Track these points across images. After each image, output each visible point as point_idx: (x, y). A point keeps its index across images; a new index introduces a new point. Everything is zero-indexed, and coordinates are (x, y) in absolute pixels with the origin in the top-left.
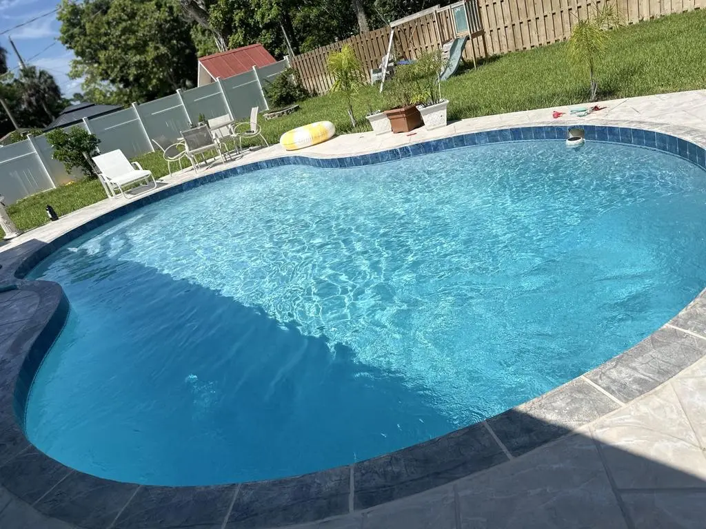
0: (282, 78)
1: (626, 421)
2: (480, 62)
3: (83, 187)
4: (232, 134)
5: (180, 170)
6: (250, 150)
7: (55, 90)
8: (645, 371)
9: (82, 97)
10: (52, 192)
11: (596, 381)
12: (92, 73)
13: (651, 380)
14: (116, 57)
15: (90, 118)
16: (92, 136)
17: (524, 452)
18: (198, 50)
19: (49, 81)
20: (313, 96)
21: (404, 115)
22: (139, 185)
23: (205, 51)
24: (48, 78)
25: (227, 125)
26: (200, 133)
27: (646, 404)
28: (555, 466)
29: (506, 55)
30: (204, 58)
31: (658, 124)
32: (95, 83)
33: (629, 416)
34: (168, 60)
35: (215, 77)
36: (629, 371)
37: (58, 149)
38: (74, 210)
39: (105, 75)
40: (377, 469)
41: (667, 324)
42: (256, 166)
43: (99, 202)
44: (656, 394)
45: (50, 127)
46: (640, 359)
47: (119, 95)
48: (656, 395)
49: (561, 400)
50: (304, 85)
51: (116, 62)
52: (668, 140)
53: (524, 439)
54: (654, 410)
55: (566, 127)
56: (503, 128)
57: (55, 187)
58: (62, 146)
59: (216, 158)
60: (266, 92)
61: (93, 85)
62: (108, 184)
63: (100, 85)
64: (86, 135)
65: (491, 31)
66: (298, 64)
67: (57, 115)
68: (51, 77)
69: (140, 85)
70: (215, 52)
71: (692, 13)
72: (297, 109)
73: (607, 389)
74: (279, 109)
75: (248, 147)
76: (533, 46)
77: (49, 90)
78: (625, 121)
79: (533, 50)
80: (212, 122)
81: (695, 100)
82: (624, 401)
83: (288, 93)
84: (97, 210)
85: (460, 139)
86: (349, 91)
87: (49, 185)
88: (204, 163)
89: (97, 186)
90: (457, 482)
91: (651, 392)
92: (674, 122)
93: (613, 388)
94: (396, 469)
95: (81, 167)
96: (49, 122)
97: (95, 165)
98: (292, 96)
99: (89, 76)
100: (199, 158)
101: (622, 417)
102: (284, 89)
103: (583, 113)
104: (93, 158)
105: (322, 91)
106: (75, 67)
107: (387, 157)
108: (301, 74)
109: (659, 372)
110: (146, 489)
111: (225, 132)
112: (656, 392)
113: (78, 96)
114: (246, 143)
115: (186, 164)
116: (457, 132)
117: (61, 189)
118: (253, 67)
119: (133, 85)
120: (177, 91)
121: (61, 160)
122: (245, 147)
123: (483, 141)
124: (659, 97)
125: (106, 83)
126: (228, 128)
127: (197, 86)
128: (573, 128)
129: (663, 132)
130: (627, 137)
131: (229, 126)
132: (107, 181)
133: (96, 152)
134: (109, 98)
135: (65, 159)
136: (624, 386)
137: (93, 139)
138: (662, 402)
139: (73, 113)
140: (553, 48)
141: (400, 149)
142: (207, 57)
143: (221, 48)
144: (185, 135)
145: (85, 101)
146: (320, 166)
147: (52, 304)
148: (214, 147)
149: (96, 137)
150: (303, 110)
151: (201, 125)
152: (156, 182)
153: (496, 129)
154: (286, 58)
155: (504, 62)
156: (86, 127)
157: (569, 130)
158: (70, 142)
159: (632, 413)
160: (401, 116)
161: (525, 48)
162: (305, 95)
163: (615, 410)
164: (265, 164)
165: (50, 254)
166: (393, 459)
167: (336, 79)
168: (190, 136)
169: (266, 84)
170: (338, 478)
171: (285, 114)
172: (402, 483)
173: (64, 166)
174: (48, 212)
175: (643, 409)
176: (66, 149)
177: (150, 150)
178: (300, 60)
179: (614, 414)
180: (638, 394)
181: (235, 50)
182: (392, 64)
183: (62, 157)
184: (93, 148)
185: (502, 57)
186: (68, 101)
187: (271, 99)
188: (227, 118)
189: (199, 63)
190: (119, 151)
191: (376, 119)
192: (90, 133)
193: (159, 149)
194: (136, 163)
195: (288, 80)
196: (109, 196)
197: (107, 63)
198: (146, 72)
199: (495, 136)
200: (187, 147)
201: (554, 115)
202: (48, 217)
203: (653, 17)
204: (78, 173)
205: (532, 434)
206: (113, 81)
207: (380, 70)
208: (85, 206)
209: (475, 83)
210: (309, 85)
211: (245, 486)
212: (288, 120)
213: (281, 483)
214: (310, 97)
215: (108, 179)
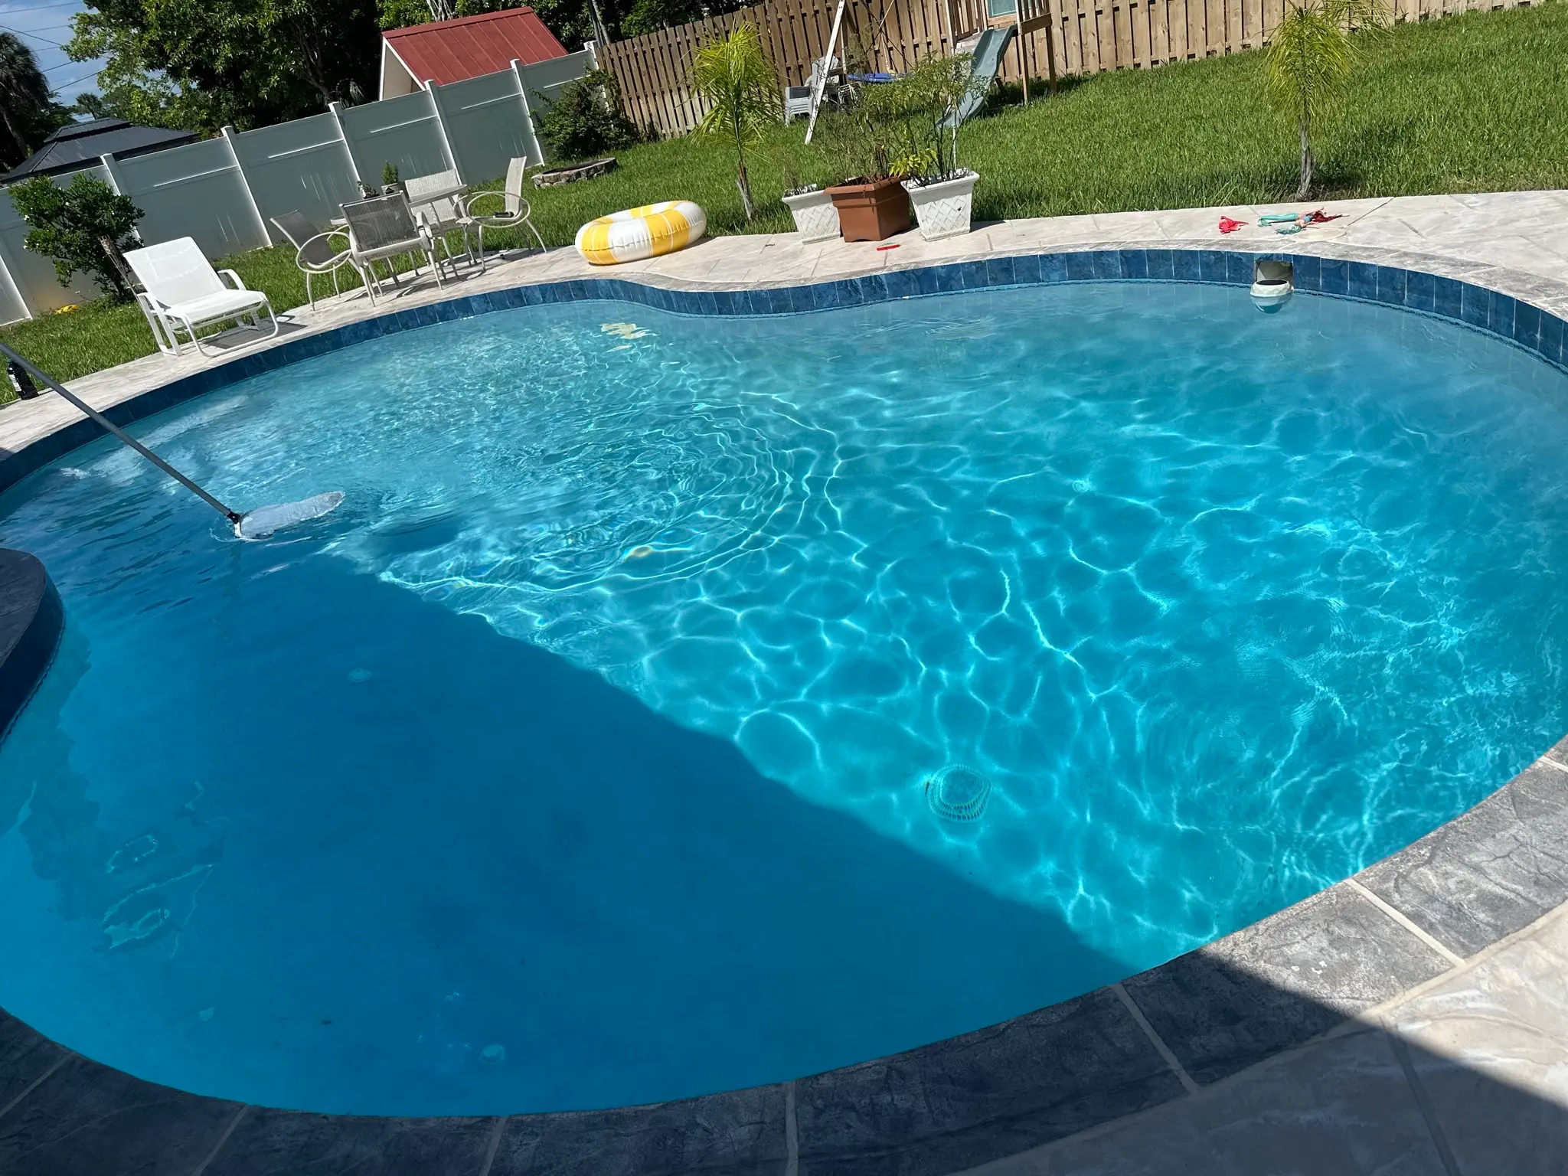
0: (579, 94)
1: (1470, 1005)
2: (1039, 89)
3: (98, 320)
4: (460, 216)
5: (333, 293)
6: (503, 257)
7: (35, 83)
8: (1504, 877)
9: (100, 104)
10: (22, 329)
11: (1385, 896)
12: (124, 49)
13: (1521, 901)
14: (185, 14)
15: (118, 156)
16: (122, 199)
17: (1225, 1074)
18: (382, 13)
19: (20, 59)
20: (649, 138)
21: (873, 201)
22: (236, 325)
23: (397, 16)
24: (17, 53)
25: (449, 195)
26: (387, 210)
27: (1516, 964)
28: (1305, 1118)
29: (1095, 77)
30: (396, 32)
31: (1469, 264)
32: (133, 73)
33: (1476, 993)
34: (310, 30)
35: (422, 80)
36: (1463, 873)
37: (39, 226)
38: (77, 376)
39: (156, 57)
40: (853, 1099)
41: (1543, 759)
42: (517, 297)
43: (138, 362)
44: (1535, 936)
45: (22, 169)
46: (1489, 845)
47: (189, 106)
48: (1536, 940)
49: (1304, 939)
50: (629, 113)
51: (185, 26)
52: (1491, 303)
53: (1219, 1040)
54: (1536, 979)
55: (1252, 255)
56: (1104, 248)
57: (29, 317)
58: (49, 219)
59: (421, 271)
60: (540, 123)
61: (126, 78)
62: (163, 319)
63: (146, 80)
64: (108, 196)
65: (1065, 19)
66: (617, 61)
67: (38, 145)
68: (24, 52)
69: (239, 87)
70: (422, 21)
71: (1512, 12)
72: (611, 167)
73: (1416, 917)
74: (569, 164)
75: (496, 249)
76: (1156, 62)
77: (18, 82)
78: (1388, 251)
79: (1158, 71)
80: (415, 187)
81: (1546, 213)
82: (1460, 951)
83: (591, 130)
84: (133, 380)
85: (1005, 265)
86: (742, 134)
87: (18, 312)
88: (391, 281)
89: (132, 321)
90: (1059, 1144)
91: (1522, 933)
92: (1503, 262)
93: (1433, 916)
94: (903, 1101)
95: (93, 273)
96: (17, 159)
97: (130, 270)
98: (598, 136)
99: (117, 56)
100: (381, 268)
101: (1460, 995)
102: (583, 118)
103: (1290, 226)
104: (126, 255)
105: (671, 128)
106: (86, 31)
107: (830, 298)
108: (622, 86)
109: (1537, 882)
110: (261, 1116)
111: (445, 211)
112: (1535, 932)
113: (88, 102)
114: (493, 240)
115: (349, 281)
116: (996, 249)
117: (46, 322)
118: (513, 63)
119: (224, 85)
120: (331, 105)
121: (45, 251)
122: (491, 249)
123: (1055, 276)
124: (1462, 201)
125: (157, 74)
126: (451, 200)
127: (377, 98)
128: (1267, 261)
129: (1481, 284)
130: (1394, 289)
131: (455, 198)
132: (158, 310)
133: (131, 238)
134: (164, 111)
135: (56, 251)
136: (1456, 911)
137: (125, 209)
138: (1553, 959)
139: (77, 141)
140: (1203, 71)
141: (863, 280)
142: (403, 30)
143: (436, 11)
144: (350, 213)
145: (106, 115)
146: (670, 308)
147: (22, 609)
148: (418, 246)
149: (134, 203)
150: (626, 171)
151: (390, 191)
152: (277, 320)
153: (1087, 249)
154: (589, 46)
155: (1092, 93)
156: (109, 177)
157: (1259, 263)
158: (68, 211)
159: (1485, 986)
160: (866, 201)
161: (1139, 65)
162: (630, 135)
163: (1439, 974)
164: (538, 294)
165: (17, 478)
166: (892, 1075)
167: (714, 104)
168: (361, 217)
169: (542, 104)
170: (757, 1118)
171: (583, 178)
172: (919, 1140)
173: (54, 268)
174: (12, 377)
175: (1510, 975)
176: (58, 227)
177: (264, 243)
178: (622, 54)
179: (1440, 986)
180: (1493, 937)
181: (470, 19)
182: (836, 79)
183: (49, 247)
184: (125, 228)
185: (1086, 80)
186: (66, 111)
187: (550, 140)
188: (450, 179)
189: (385, 42)
190: (189, 240)
191: (805, 204)
192: (117, 193)
193: (285, 240)
194: (231, 272)
195: (593, 98)
196: (163, 348)
197: (163, 26)
198: (258, 54)
199: (1084, 265)
200: (353, 243)
201: (1221, 226)
202: (12, 388)
203: (1426, 16)
204: (87, 285)
205: (1240, 1026)
206: (175, 73)
207: (807, 92)
208: (104, 367)
209: (1029, 137)
210: (639, 113)
211: (517, 1126)
212: (590, 191)
213: (610, 1121)
214: (640, 141)
215: (162, 305)
